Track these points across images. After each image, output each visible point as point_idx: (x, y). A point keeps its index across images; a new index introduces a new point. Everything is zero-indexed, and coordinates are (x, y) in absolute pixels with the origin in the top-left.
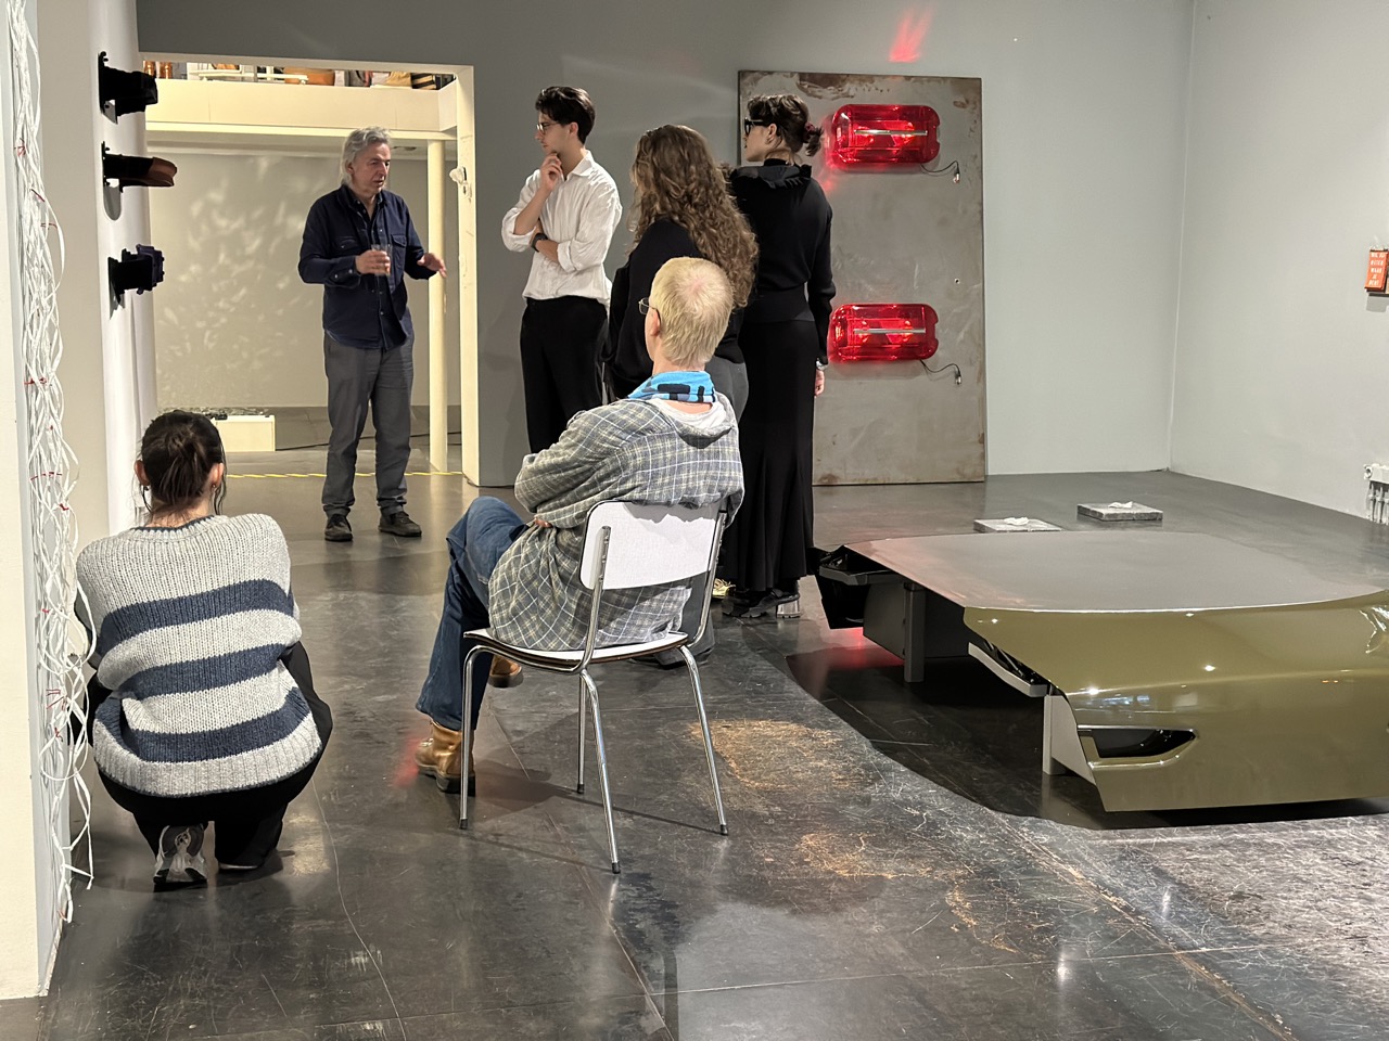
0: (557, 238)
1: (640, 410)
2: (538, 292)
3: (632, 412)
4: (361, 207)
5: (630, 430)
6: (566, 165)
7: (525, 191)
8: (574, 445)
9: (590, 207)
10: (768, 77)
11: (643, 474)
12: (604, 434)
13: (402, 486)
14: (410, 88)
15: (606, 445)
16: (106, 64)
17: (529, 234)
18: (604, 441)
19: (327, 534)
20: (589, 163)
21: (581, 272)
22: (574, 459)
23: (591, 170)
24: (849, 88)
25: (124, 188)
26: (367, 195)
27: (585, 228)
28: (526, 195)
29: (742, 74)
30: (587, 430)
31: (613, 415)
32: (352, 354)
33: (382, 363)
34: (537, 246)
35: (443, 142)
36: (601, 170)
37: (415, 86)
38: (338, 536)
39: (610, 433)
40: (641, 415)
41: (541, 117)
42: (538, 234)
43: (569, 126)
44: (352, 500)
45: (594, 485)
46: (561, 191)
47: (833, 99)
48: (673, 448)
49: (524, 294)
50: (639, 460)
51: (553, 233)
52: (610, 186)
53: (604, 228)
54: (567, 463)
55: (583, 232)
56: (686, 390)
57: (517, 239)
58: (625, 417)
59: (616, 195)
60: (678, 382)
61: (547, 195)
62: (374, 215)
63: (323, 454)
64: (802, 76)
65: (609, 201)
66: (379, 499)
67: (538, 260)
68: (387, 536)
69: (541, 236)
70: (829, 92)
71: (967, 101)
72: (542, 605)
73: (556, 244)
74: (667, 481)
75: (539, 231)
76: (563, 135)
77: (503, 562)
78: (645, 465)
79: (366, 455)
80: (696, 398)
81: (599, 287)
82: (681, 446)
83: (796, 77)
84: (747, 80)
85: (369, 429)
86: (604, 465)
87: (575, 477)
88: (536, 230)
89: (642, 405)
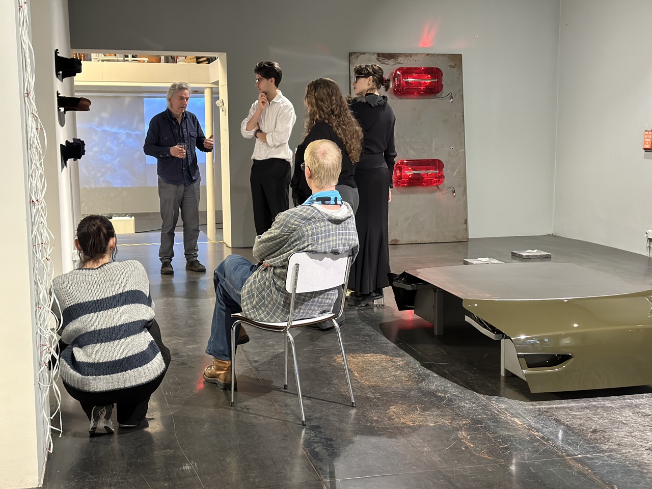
0: (266, 132)
1: (308, 209)
2: (258, 157)
3: (305, 210)
4: (175, 119)
5: (304, 218)
6: (269, 97)
7: (251, 110)
8: (279, 228)
9: (281, 116)
10: (363, 55)
11: (312, 239)
12: (292, 221)
13: (196, 248)
14: (196, 63)
15: (293, 226)
16: (58, 55)
17: (254, 130)
18: (293, 224)
19: (161, 271)
20: (280, 96)
21: (278, 146)
22: (279, 234)
23: (281, 99)
24: (400, 59)
25: (66, 112)
26: (179, 114)
27: (279, 126)
28: (252, 112)
29: (351, 54)
30: (284, 220)
31: (296, 212)
32: (172, 187)
33: (185, 191)
34: (257, 135)
35: (212, 88)
36: (286, 99)
37: (198, 63)
38: (167, 272)
39: (295, 221)
40: (309, 212)
41: (258, 76)
42: (258, 130)
43: (270, 80)
44: (173, 255)
45: (289, 245)
46: (267, 110)
47: (393, 65)
48: (325, 226)
49: (252, 158)
50: (310, 232)
51: (264, 129)
52: (290, 107)
53: (288, 126)
54: (276, 236)
55: (278, 129)
56: (329, 199)
57: (248, 133)
58: (301, 213)
59: (293, 111)
60: (325, 196)
61: (261, 112)
62: (181, 123)
63: (159, 234)
64: (379, 55)
65: (290, 113)
66: (185, 255)
67: (258, 142)
68: (189, 271)
69: (259, 131)
70: (391, 62)
71: (455, 65)
72: (266, 302)
73: (266, 134)
74: (323, 241)
75: (258, 129)
76: (267, 84)
77: (248, 283)
78: (313, 234)
79: (179, 235)
80: (334, 203)
81: (286, 153)
82: (329, 225)
83: (376, 55)
84: (353, 57)
85: (180, 222)
86: (293, 236)
87: (280, 243)
88: (256, 128)
89: (309, 207)
